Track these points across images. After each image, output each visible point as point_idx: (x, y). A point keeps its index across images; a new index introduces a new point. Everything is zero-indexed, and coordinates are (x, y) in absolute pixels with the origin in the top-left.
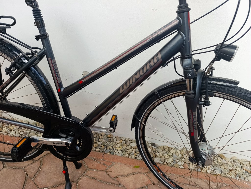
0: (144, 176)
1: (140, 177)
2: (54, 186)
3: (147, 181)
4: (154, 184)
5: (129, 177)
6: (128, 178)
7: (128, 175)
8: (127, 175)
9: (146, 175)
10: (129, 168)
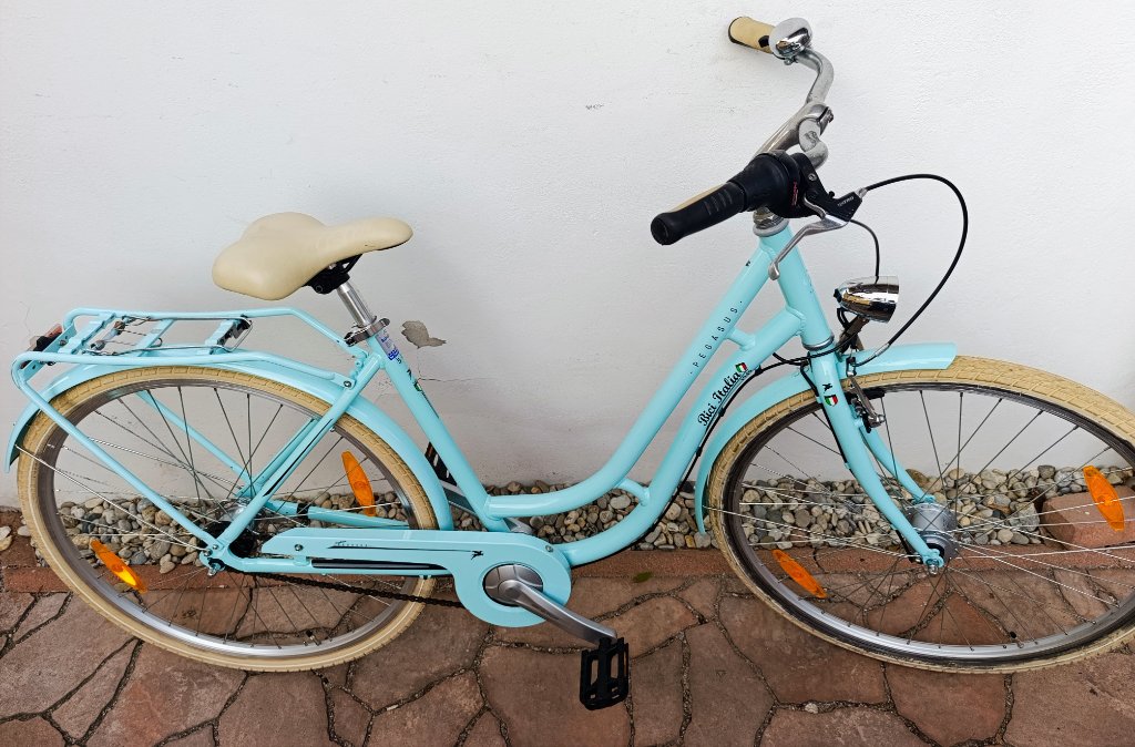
0: (671, 601)
1: (658, 608)
2: (413, 696)
3: (681, 617)
4: (702, 621)
5: (624, 616)
6: (621, 619)
7: (622, 610)
8: (618, 611)
9: (677, 598)
10: (620, 587)
